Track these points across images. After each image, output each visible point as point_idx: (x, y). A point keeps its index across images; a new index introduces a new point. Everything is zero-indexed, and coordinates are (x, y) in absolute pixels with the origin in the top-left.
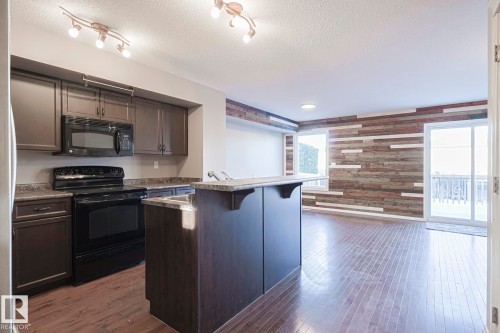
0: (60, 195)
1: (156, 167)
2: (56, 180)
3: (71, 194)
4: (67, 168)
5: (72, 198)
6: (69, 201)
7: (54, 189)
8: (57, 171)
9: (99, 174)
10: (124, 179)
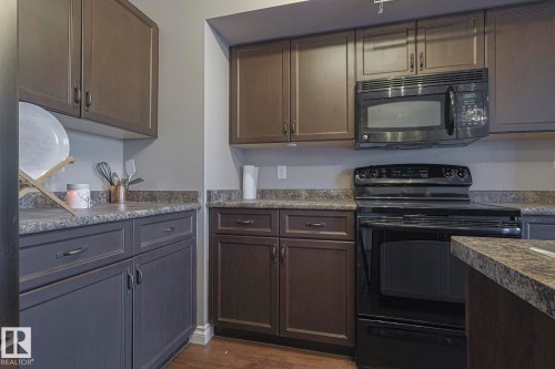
0: (338, 205)
2: (356, 185)
3: (354, 206)
5: (355, 212)
6: (350, 216)
7: (355, 198)
9: (421, 177)
10: (471, 188)
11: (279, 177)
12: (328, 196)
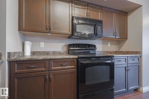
0: (72, 57)
1: (109, 45)
2: (69, 50)
3: (77, 57)
4: (73, 44)
5: (77, 59)
6: (76, 60)
7: (69, 54)
8: (70, 46)
9: (86, 48)
10: (96, 51)
11: (41, 46)
12: (60, 53)
